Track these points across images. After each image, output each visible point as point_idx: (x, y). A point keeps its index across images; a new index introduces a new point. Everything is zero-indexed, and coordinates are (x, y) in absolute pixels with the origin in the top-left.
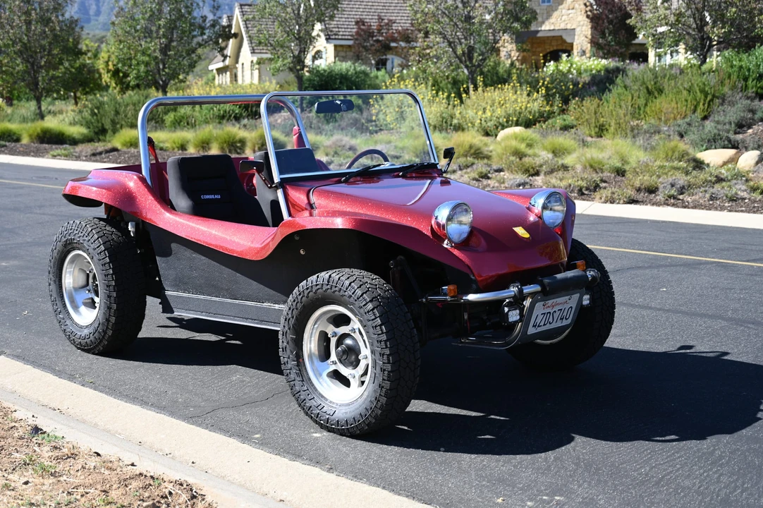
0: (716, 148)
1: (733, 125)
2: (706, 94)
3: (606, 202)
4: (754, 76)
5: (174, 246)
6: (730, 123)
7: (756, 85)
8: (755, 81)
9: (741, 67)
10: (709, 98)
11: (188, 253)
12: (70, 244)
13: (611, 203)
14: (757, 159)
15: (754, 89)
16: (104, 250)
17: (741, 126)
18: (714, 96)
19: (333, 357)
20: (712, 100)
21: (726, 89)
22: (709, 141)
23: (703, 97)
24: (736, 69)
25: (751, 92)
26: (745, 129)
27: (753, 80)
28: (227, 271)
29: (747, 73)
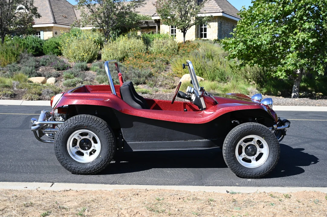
0: (33, 77)
1: (34, 67)
2: (14, 54)
3: (29, 100)
4: (31, 47)
5: (134, 123)
6: (32, 66)
7: (32, 51)
8: (31, 50)
9: (24, 44)
10: (15, 56)
11: (144, 125)
12: (78, 127)
13: (31, 100)
14: (55, 81)
15: (32, 53)
16: (107, 128)
17: (37, 67)
18: (17, 55)
19: (244, 153)
20: (17, 57)
21: (21, 52)
22: (29, 74)
23: (13, 55)
24: (22, 44)
25: (31, 53)
26: (38, 69)
27: (30, 49)
28: (167, 130)
29: (27, 46)
